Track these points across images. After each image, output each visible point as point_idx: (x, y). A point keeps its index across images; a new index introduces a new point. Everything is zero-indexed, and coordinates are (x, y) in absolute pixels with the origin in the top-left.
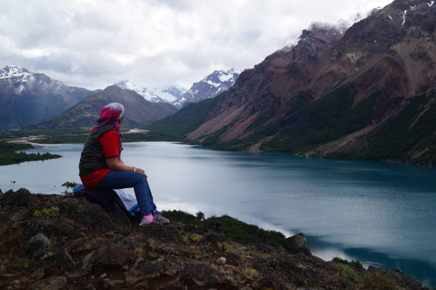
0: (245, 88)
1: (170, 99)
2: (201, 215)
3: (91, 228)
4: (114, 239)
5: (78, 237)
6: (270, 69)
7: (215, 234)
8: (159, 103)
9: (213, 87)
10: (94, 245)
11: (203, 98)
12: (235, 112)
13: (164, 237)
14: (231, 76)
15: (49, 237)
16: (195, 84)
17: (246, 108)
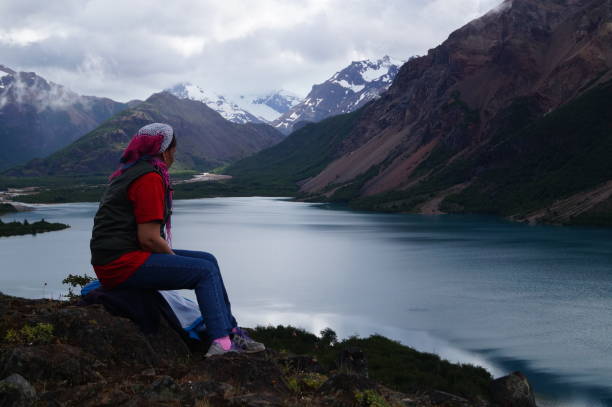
0: (410, 93)
1: (270, 116)
2: (329, 334)
3: (113, 362)
4: (155, 384)
5: (89, 380)
6: (460, 56)
7: (350, 373)
8: (248, 123)
9: (351, 92)
10: (116, 396)
11: (332, 113)
12: (393, 139)
13: (252, 380)
14: (384, 71)
15: (32, 381)
16: (315, 87)
17: (413, 131)
